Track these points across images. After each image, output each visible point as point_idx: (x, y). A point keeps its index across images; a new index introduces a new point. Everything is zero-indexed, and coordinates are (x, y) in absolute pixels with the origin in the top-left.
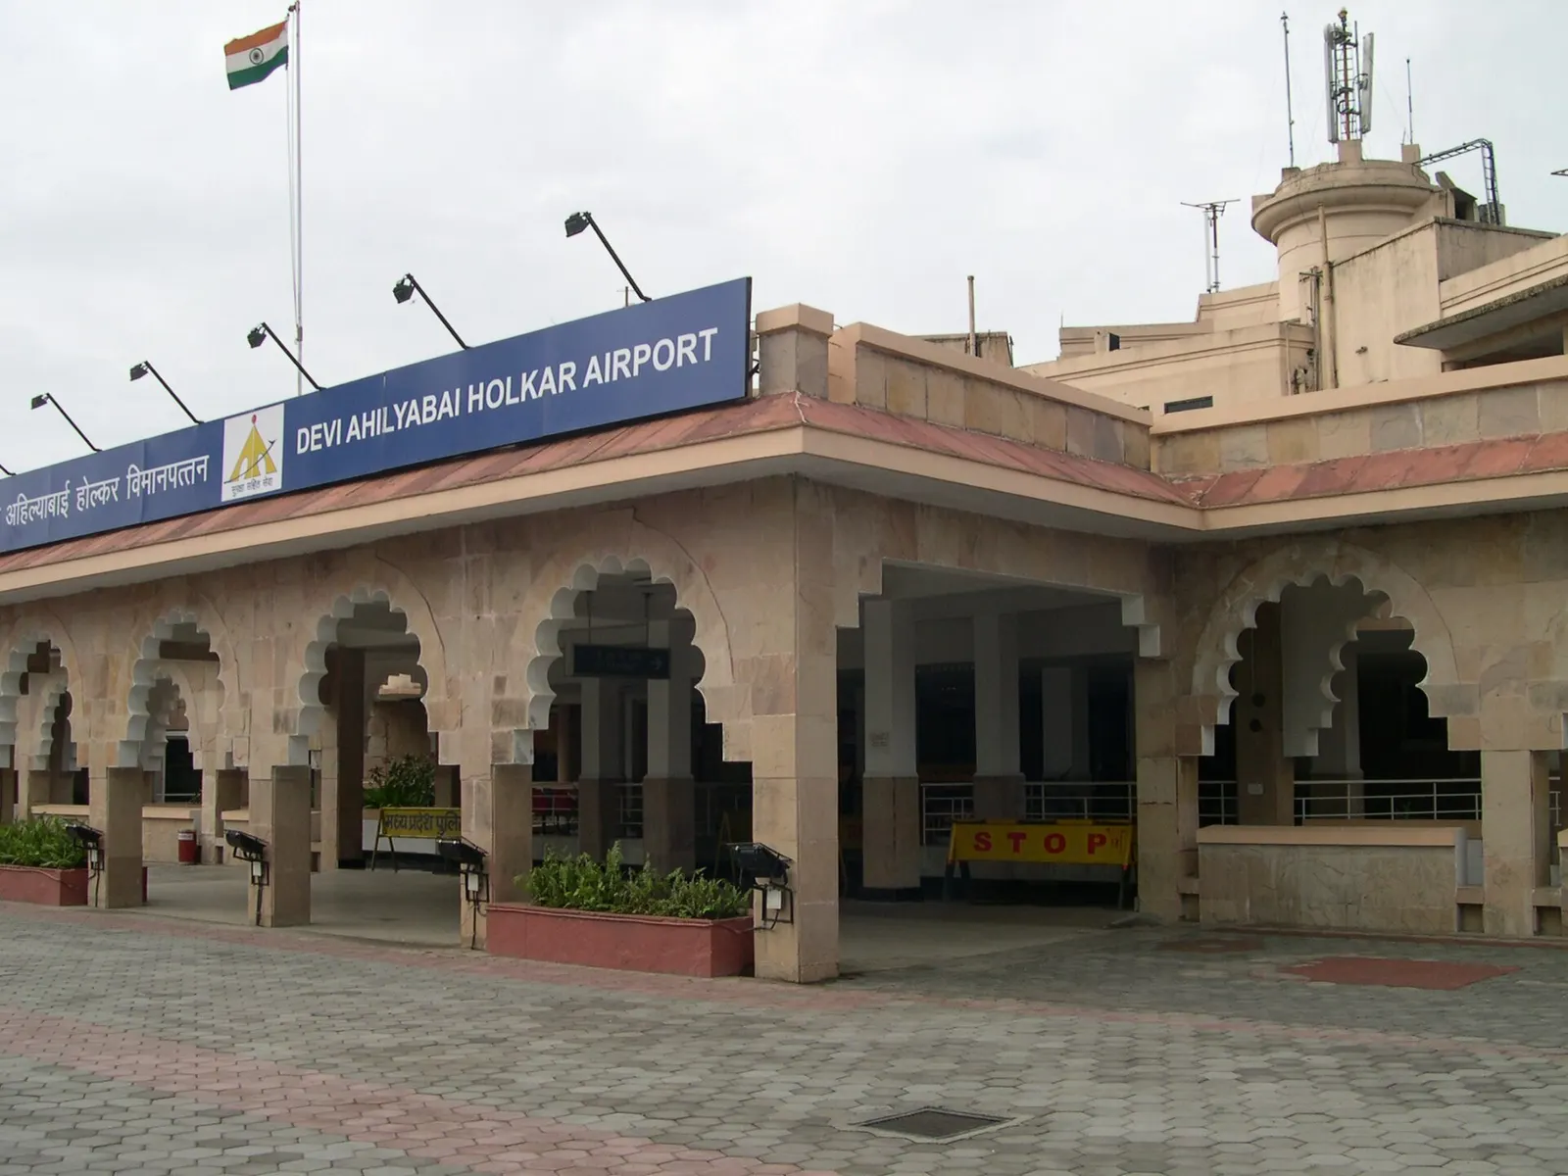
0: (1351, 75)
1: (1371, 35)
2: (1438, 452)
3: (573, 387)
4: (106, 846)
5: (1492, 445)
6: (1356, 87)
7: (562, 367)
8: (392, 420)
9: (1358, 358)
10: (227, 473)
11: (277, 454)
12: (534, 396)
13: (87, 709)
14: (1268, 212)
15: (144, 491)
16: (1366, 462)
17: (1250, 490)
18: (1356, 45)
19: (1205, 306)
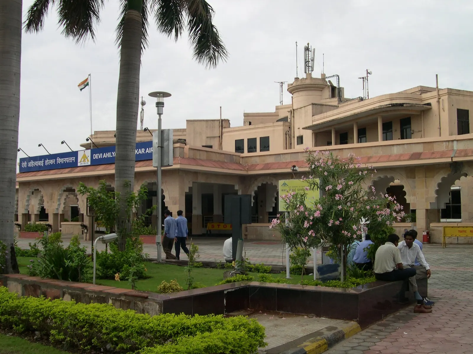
0: (309, 58)
1: (314, 49)
2: (284, 163)
3: (144, 153)
4: (53, 227)
5: (292, 162)
6: (311, 61)
7: (142, 149)
8: (112, 155)
9: (298, 130)
10: (79, 161)
11: (89, 158)
12: (137, 153)
13: (48, 202)
14: (291, 89)
15: (61, 163)
16: (273, 163)
17: (255, 168)
18: (311, 51)
19: (277, 108)
